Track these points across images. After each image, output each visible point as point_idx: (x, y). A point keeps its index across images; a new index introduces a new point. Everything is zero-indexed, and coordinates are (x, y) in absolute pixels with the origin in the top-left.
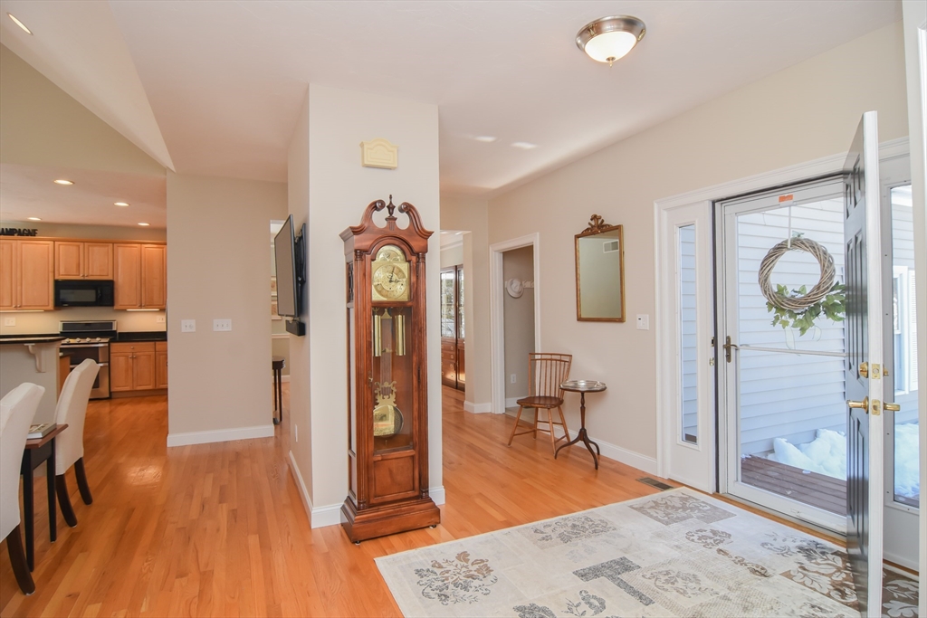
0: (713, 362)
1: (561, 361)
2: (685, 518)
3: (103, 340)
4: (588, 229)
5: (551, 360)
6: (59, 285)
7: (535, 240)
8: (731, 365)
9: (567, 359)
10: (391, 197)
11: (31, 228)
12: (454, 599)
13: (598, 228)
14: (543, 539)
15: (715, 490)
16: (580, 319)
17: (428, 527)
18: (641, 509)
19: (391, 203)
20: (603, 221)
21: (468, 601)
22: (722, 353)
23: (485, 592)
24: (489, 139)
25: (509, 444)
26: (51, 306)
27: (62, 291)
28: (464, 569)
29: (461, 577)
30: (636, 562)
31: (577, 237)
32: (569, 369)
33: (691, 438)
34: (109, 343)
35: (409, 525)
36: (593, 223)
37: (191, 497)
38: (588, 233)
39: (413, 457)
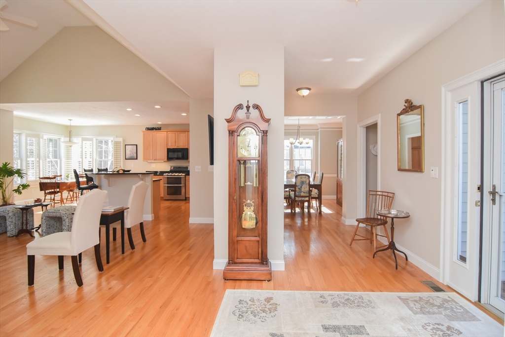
0: (479, 204)
1: (388, 196)
2: (434, 313)
3: (183, 174)
4: (404, 109)
5: (382, 195)
6: (169, 150)
7: (378, 119)
8: (496, 207)
9: (391, 195)
10: (248, 101)
11: (159, 127)
12: (245, 319)
13: (410, 107)
14: (322, 302)
15: (477, 299)
16: (399, 170)
17: (265, 280)
18: (405, 301)
19: (248, 104)
20: (412, 103)
21: (250, 322)
22: (487, 198)
23: (263, 320)
24: (329, 60)
25: (351, 245)
26: (166, 160)
27: (170, 153)
28: (264, 306)
29: (258, 310)
30: (368, 331)
31: (399, 115)
32: (392, 202)
33: (463, 259)
34: (185, 176)
35: (254, 277)
36: (406, 104)
37: (180, 245)
38: (404, 112)
39: (258, 241)
